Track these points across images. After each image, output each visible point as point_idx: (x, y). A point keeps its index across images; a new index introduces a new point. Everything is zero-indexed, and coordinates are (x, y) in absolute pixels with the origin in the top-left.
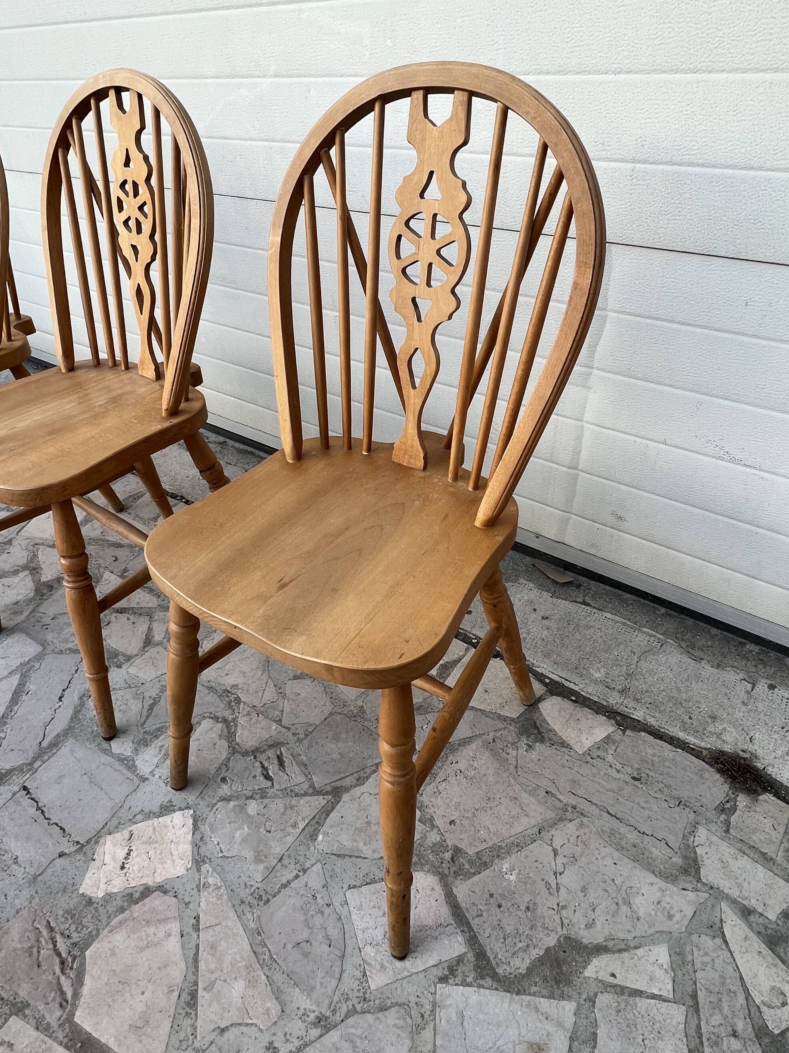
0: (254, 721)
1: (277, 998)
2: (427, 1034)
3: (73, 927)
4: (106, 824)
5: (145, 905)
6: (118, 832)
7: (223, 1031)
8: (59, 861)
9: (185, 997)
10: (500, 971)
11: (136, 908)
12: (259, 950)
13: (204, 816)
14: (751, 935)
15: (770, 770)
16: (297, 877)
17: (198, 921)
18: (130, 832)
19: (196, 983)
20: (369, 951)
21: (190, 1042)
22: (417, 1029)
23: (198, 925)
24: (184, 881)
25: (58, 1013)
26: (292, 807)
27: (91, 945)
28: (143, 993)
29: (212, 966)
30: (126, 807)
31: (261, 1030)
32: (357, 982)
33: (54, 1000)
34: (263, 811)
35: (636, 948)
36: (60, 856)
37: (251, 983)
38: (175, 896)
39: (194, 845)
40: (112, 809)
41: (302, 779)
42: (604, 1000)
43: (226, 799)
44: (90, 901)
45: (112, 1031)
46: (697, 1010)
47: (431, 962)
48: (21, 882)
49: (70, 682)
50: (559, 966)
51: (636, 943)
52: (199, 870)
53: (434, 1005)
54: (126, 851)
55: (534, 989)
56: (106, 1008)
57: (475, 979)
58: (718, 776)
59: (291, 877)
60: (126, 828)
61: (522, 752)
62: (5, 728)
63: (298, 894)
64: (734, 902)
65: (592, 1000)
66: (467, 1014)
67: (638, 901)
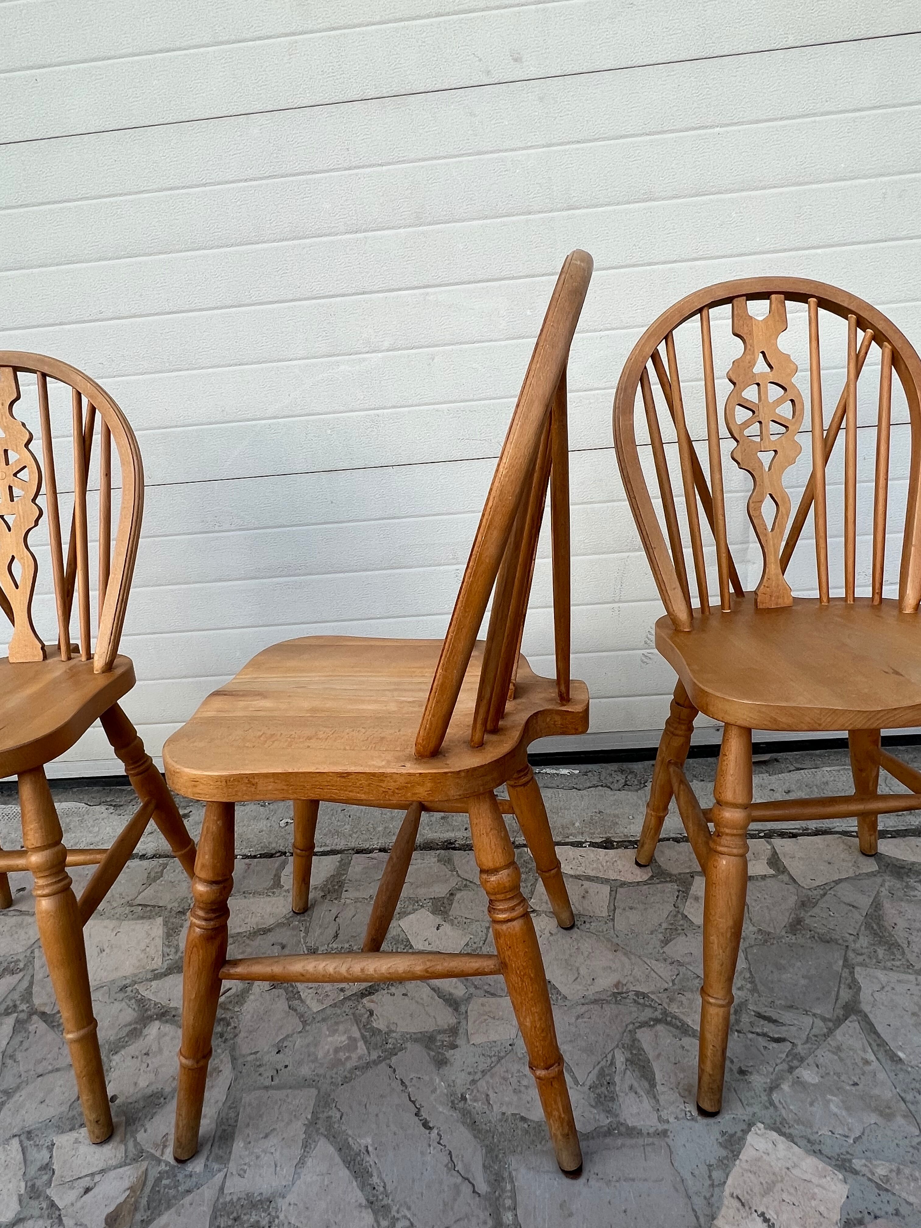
0: (685, 1001)
4: (694, 1210)
6: (718, 1208)
13: (778, 1120)
18: (732, 1195)
24: (858, 1194)
26: (839, 1049)
30: (687, 1176)
34: (822, 1071)
38: (876, 1217)
39: (812, 1153)
40: (677, 1190)
41: (808, 1021)
43: (773, 1088)
49: (414, 1102)
54: (760, 1220)
60: (720, 1198)
62: (394, 1213)
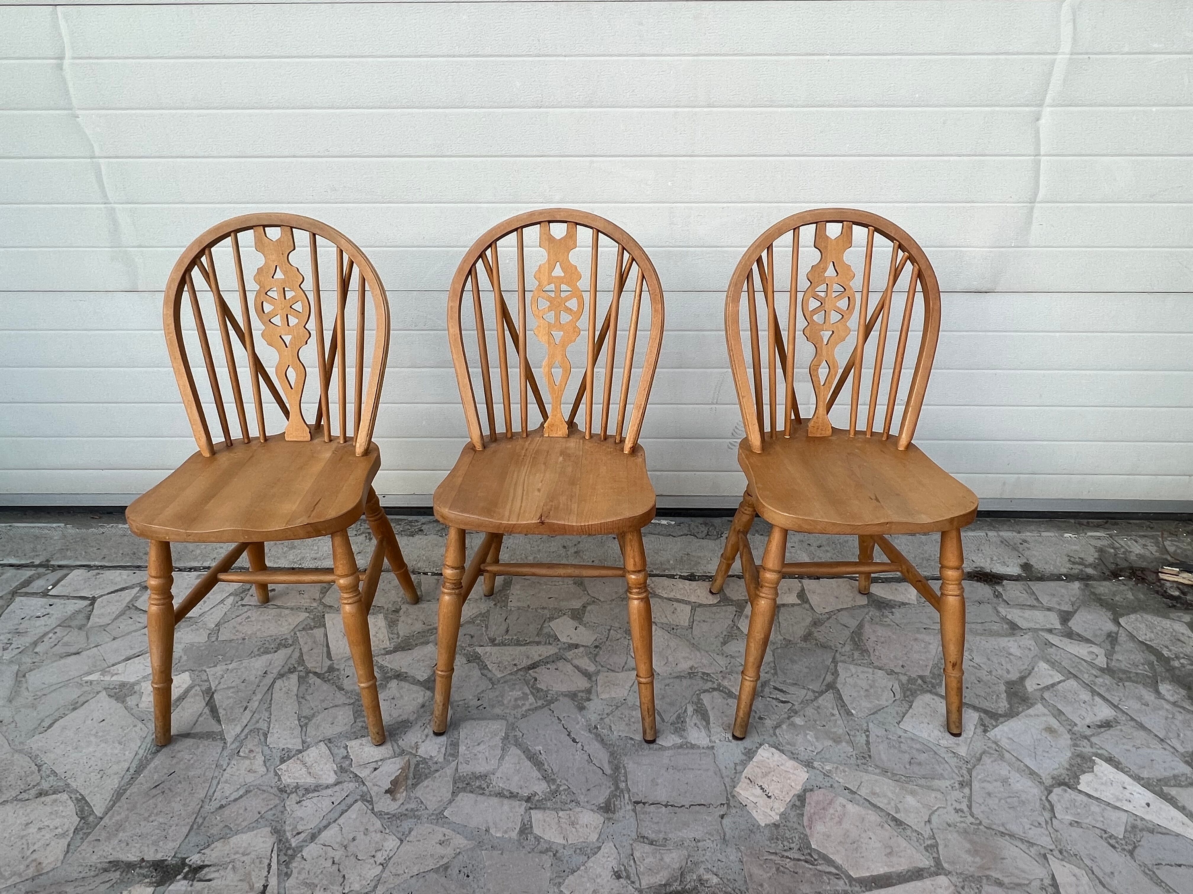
0: (732, 679)
1: (933, 790)
2: (1007, 755)
3: (785, 843)
4: (725, 784)
5: (810, 803)
6: (738, 783)
7: (929, 821)
8: (724, 821)
9: (892, 824)
10: (1000, 712)
11: (807, 808)
12: (897, 778)
13: (777, 742)
14: (1061, 638)
15: (994, 571)
16: (868, 736)
17: (848, 789)
18: (746, 777)
19: (889, 814)
20: (943, 742)
21: (922, 838)
22: (1002, 757)
23: (851, 791)
24: (813, 778)
25: (841, 882)
26: (819, 707)
27: (809, 842)
28: (870, 838)
29: (886, 801)
30: (723, 768)
31: (944, 808)
32: (955, 758)
33: (829, 879)
34: (807, 719)
35: (1033, 669)
36: (722, 818)
37: (913, 793)
38: (820, 788)
39: (792, 759)
40: (716, 774)
41: (804, 692)
42: (1046, 695)
43: (777, 727)
44: (776, 826)
45: (879, 865)
46: (1076, 677)
47: (973, 729)
48: (718, 848)
49: (566, 729)
50: (1018, 695)
51: (1030, 668)
52: (813, 768)
53: (995, 743)
54: (759, 788)
55: (1020, 709)
56: (862, 860)
57: (996, 722)
58: (979, 583)
59: (865, 738)
60: (739, 778)
61: (890, 616)
63: (879, 742)
64: (1042, 630)
65: (1043, 698)
66: (1010, 736)
67: (1012, 650)
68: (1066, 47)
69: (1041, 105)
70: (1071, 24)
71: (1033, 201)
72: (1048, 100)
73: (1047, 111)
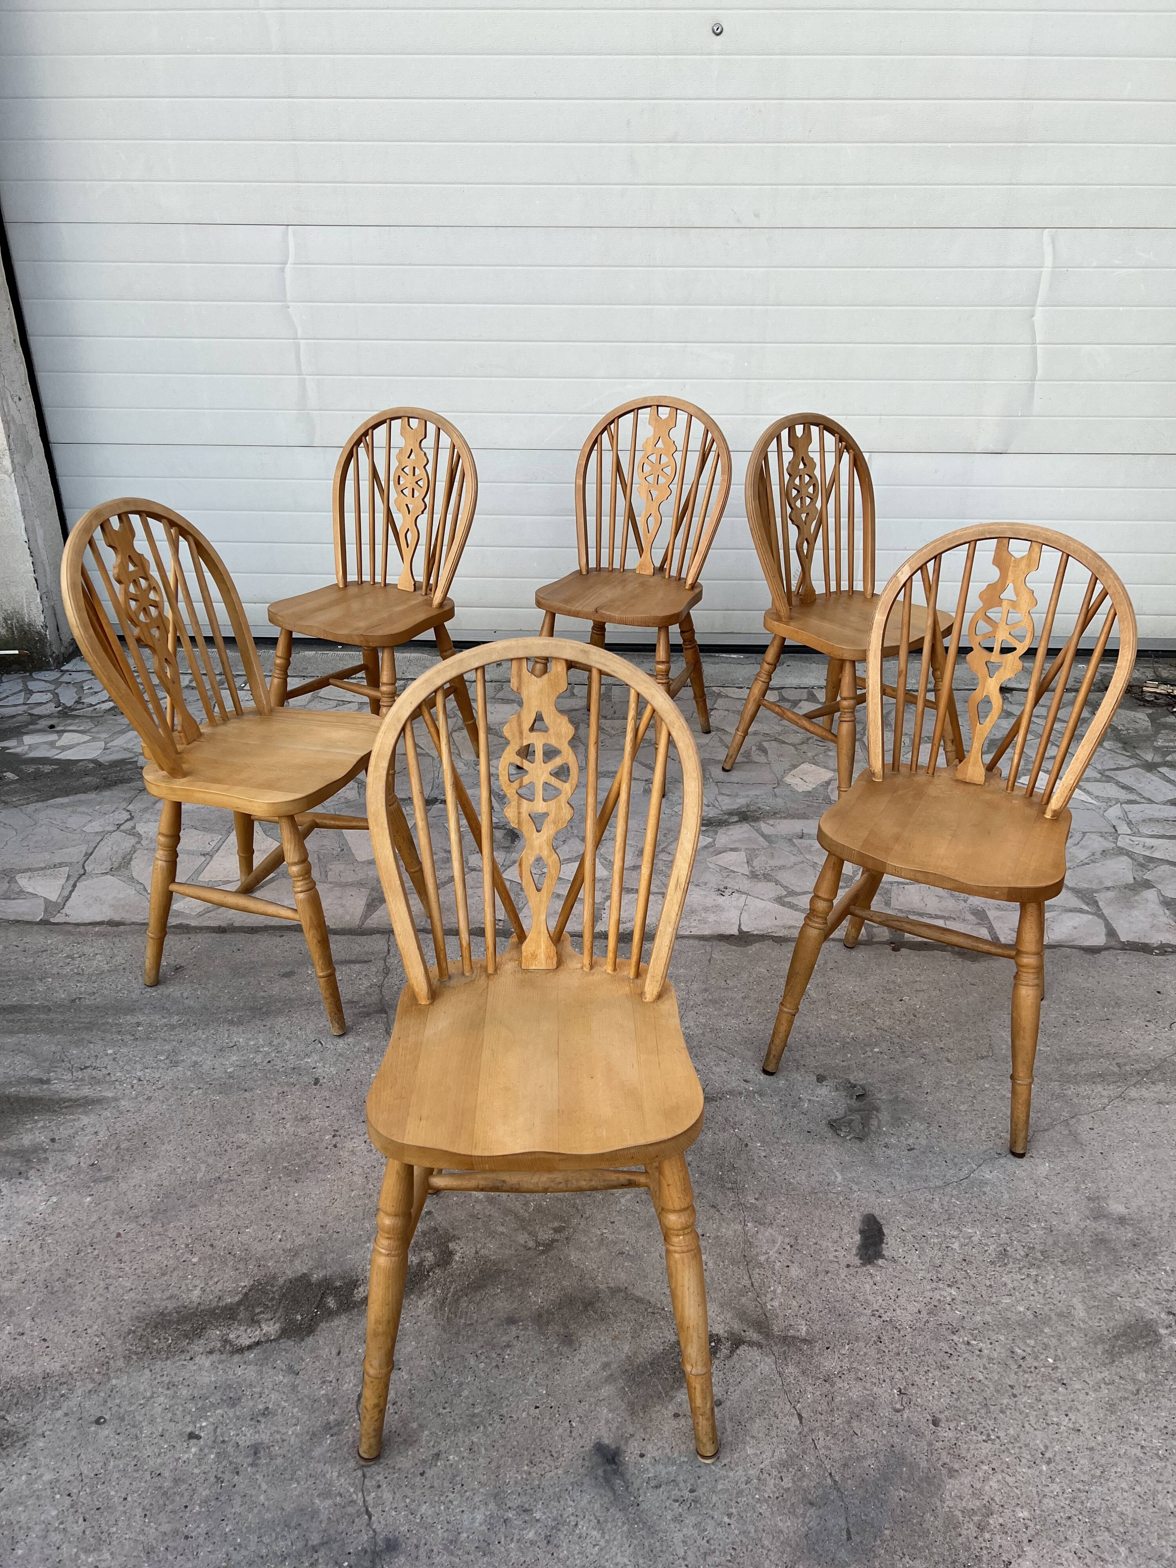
68: (1049, 261)
69: (1034, 305)
70: (1051, 245)
71: (1033, 379)
72: (1039, 302)
73: (1039, 310)
